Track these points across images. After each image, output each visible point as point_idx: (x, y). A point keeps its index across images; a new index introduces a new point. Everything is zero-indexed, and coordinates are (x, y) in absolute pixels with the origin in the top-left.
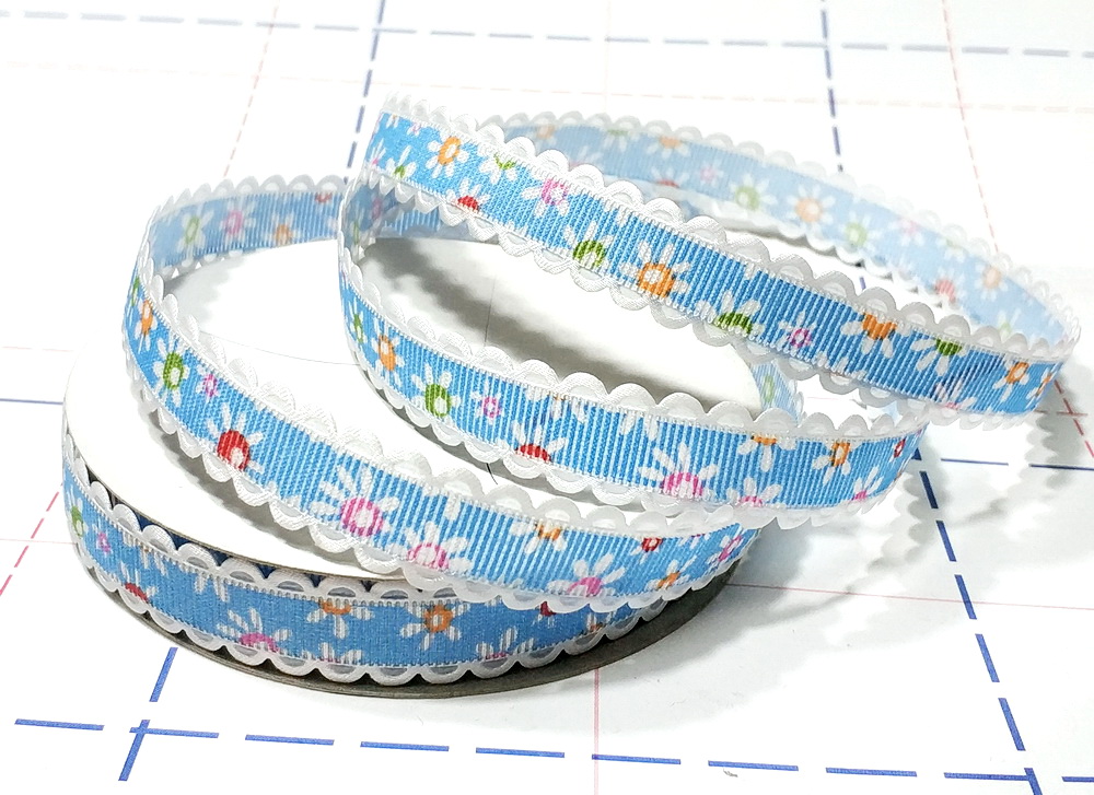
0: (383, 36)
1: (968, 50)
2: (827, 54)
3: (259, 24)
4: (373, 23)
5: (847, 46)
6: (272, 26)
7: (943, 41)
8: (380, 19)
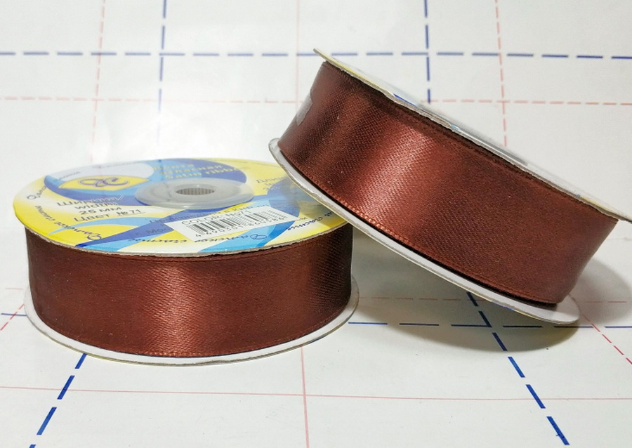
0: (166, 58)
1: (510, 55)
2: (428, 59)
3: (93, 54)
4: (159, 50)
5: (440, 54)
6: (100, 54)
7: (495, 50)
8: (163, 46)
